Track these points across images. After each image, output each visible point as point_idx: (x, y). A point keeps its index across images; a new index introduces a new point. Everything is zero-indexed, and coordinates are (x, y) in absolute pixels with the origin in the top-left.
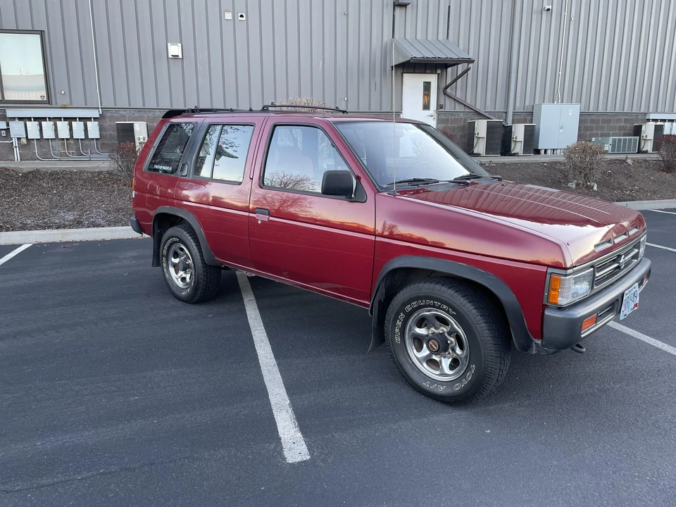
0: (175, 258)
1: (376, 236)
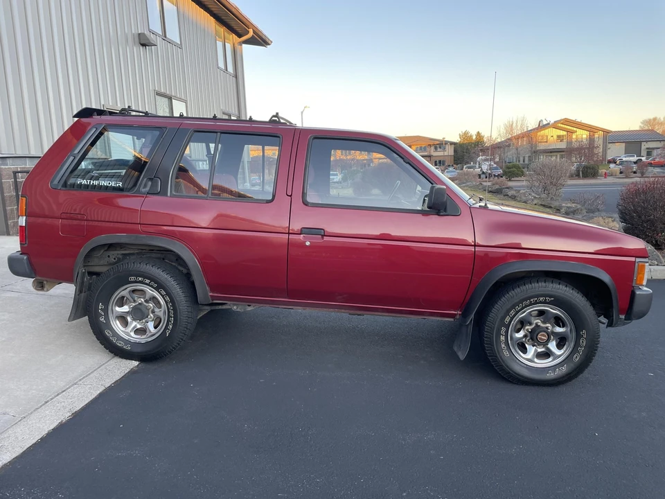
0: (120, 307)
1: (475, 246)
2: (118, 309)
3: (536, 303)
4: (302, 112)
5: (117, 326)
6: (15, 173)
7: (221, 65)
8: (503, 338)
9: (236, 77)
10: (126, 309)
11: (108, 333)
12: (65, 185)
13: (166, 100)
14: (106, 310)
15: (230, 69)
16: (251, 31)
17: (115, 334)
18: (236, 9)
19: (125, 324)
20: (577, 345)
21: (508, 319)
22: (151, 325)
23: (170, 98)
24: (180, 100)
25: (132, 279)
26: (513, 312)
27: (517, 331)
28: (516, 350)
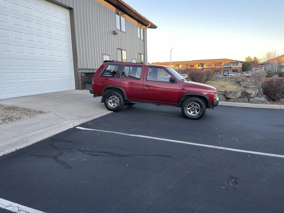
1: (180, 90)
2: (110, 101)
3: (192, 102)
4: (171, 51)
5: (109, 104)
6: (81, 73)
7: (139, 37)
8: (185, 109)
9: (144, 40)
10: (111, 101)
11: (108, 105)
12: (101, 76)
13: (120, 51)
14: (108, 101)
15: (142, 38)
16: (150, 24)
17: (109, 106)
18: (145, 18)
19: (111, 104)
20: (201, 111)
21: (186, 105)
22: (116, 104)
23: (122, 50)
24: (125, 50)
25: (113, 95)
26: (187, 104)
27: (189, 108)
28: (188, 112)
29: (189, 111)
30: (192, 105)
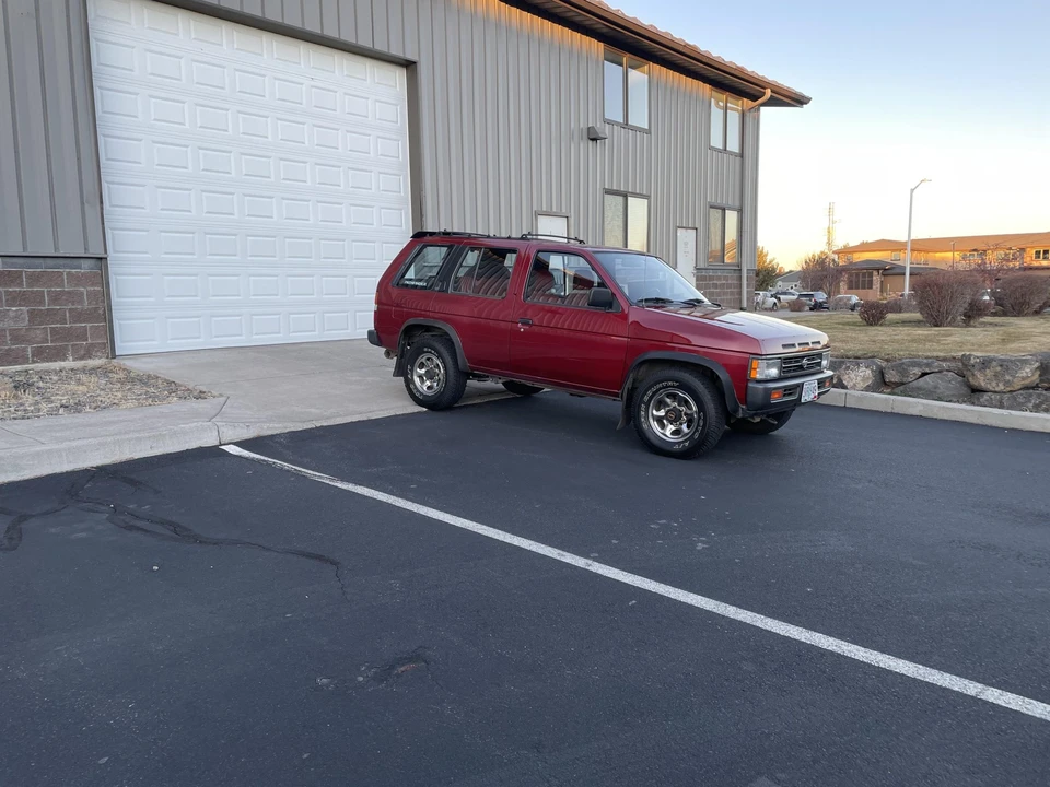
2: (418, 370)
3: (667, 387)
4: (912, 190)
5: (417, 380)
7: (716, 142)
8: (643, 413)
9: (742, 155)
10: (423, 371)
11: (412, 386)
12: (398, 285)
13: (621, 199)
14: (412, 370)
15: (734, 146)
16: (768, 91)
17: (416, 387)
19: (422, 382)
20: (698, 424)
21: (646, 398)
22: (435, 384)
23: (625, 196)
24: (640, 196)
25: (427, 350)
26: (650, 393)
27: (658, 410)
28: (655, 426)
29: (659, 420)
30: (668, 400)
